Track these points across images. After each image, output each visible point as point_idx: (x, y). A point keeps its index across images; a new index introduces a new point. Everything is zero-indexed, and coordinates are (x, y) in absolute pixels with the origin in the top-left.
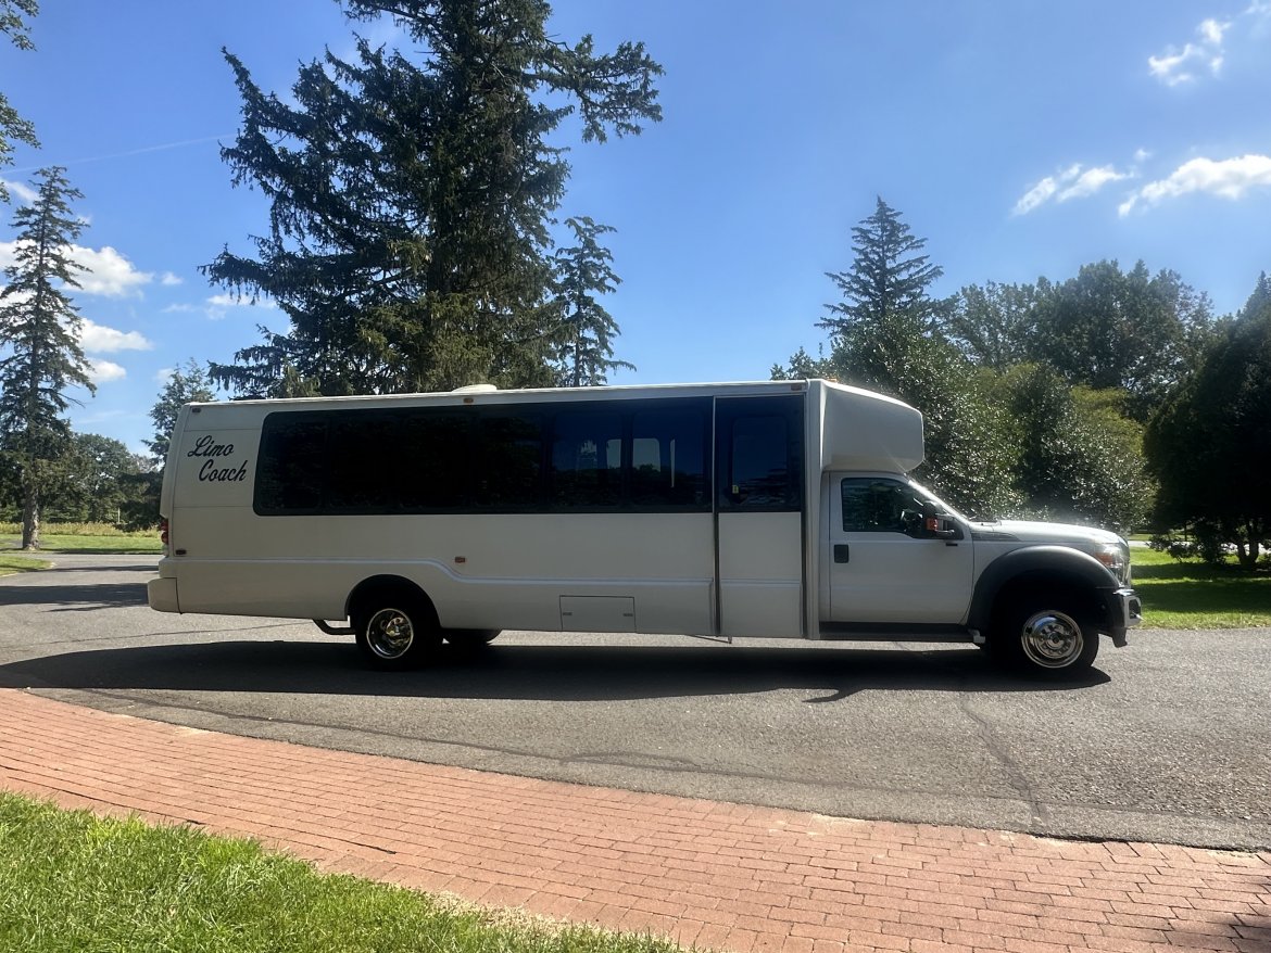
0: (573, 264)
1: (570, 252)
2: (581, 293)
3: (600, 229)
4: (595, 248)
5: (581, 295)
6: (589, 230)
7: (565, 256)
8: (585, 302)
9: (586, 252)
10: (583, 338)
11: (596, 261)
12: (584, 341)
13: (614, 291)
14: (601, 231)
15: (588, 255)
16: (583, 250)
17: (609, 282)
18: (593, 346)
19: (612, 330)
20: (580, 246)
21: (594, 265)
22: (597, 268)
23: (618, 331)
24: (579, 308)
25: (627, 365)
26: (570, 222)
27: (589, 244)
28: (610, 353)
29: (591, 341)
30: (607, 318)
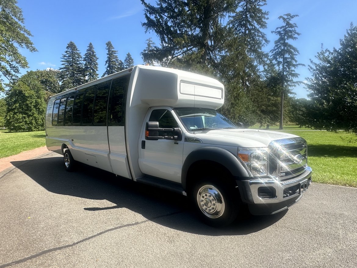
0: (282, 32)
1: (281, 28)
2: (284, 41)
3: (292, 17)
4: (291, 24)
5: (284, 42)
6: (288, 18)
7: (279, 30)
8: (285, 44)
9: (287, 27)
10: (286, 57)
11: (290, 29)
12: (286, 58)
13: (297, 38)
14: (293, 17)
15: (287, 28)
16: (286, 26)
17: (296, 36)
18: (290, 60)
19: (296, 53)
20: (284, 25)
21: (290, 30)
22: (291, 31)
23: (298, 53)
24: (284, 48)
25: (302, 64)
26: (281, 17)
27: (288, 24)
28: (296, 61)
29: (289, 58)
30: (294, 49)
